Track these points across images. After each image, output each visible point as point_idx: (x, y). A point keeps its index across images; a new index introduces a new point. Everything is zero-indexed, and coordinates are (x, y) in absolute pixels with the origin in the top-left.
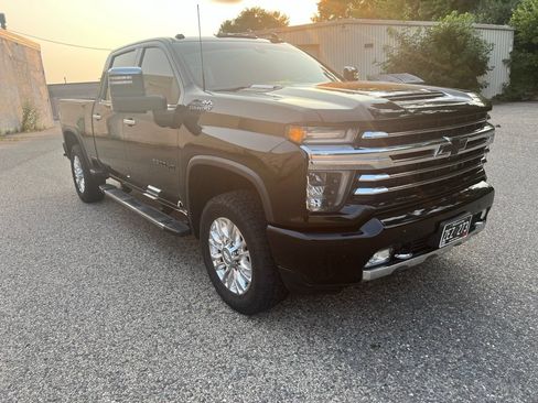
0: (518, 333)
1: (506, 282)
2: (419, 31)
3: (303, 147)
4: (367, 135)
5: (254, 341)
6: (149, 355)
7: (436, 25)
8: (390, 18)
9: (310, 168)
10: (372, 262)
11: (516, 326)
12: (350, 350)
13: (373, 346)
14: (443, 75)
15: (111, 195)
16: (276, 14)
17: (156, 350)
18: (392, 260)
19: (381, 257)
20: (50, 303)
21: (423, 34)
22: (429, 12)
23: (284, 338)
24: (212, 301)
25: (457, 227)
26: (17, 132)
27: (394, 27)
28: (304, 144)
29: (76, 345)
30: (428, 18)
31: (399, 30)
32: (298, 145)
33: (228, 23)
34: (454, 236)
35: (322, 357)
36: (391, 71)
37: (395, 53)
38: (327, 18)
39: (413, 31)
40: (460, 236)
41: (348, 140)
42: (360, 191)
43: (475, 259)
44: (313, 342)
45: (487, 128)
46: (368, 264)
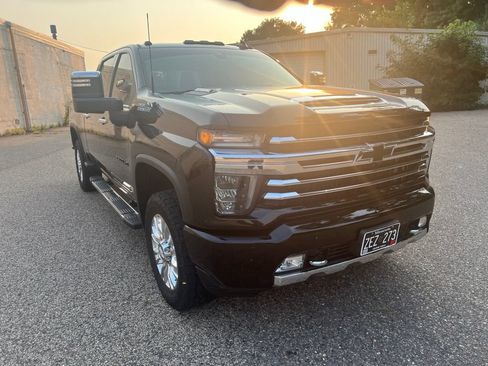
0: (446, 350)
1: (450, 292)
2: (422, 39)
3: (211, 151)
4: (275, 140)
5: (174, 338)
6: (71, 345)
7: (438, 32)
8: (398, 26)
9: (216, 171)
10: (284, 267)
11: (443, 343)
12: (264, 355)
13: (289, 353)
14: (444, 79)
15: (96, 186)
16: (293, 24)
17: (80, 341)
18: (306, 266)
19: (296, 262)
20: (10, 286)
21: (426, 40)
22: (435, 22)
23: (205, 337)
24: (153, 293)
25: (382, 235)
26: (59, 126)
27: (398, 35)
28: (213, 148)
29: (12, 330)
30: (434, 27)
31: (403, 37)
32: (207, 148)
33: (249, 32)
34: (379, 244)
35: (233, 360)
36: (392, 75)
37: (398, 58)
38: (339, 26)
39: (416, 38)
40: (387, 244)
41: (257, 144)
42: (269, 196)
43: (426, 265)
44: (231, 344)
45: (426, 134)
46: (278, 270)
